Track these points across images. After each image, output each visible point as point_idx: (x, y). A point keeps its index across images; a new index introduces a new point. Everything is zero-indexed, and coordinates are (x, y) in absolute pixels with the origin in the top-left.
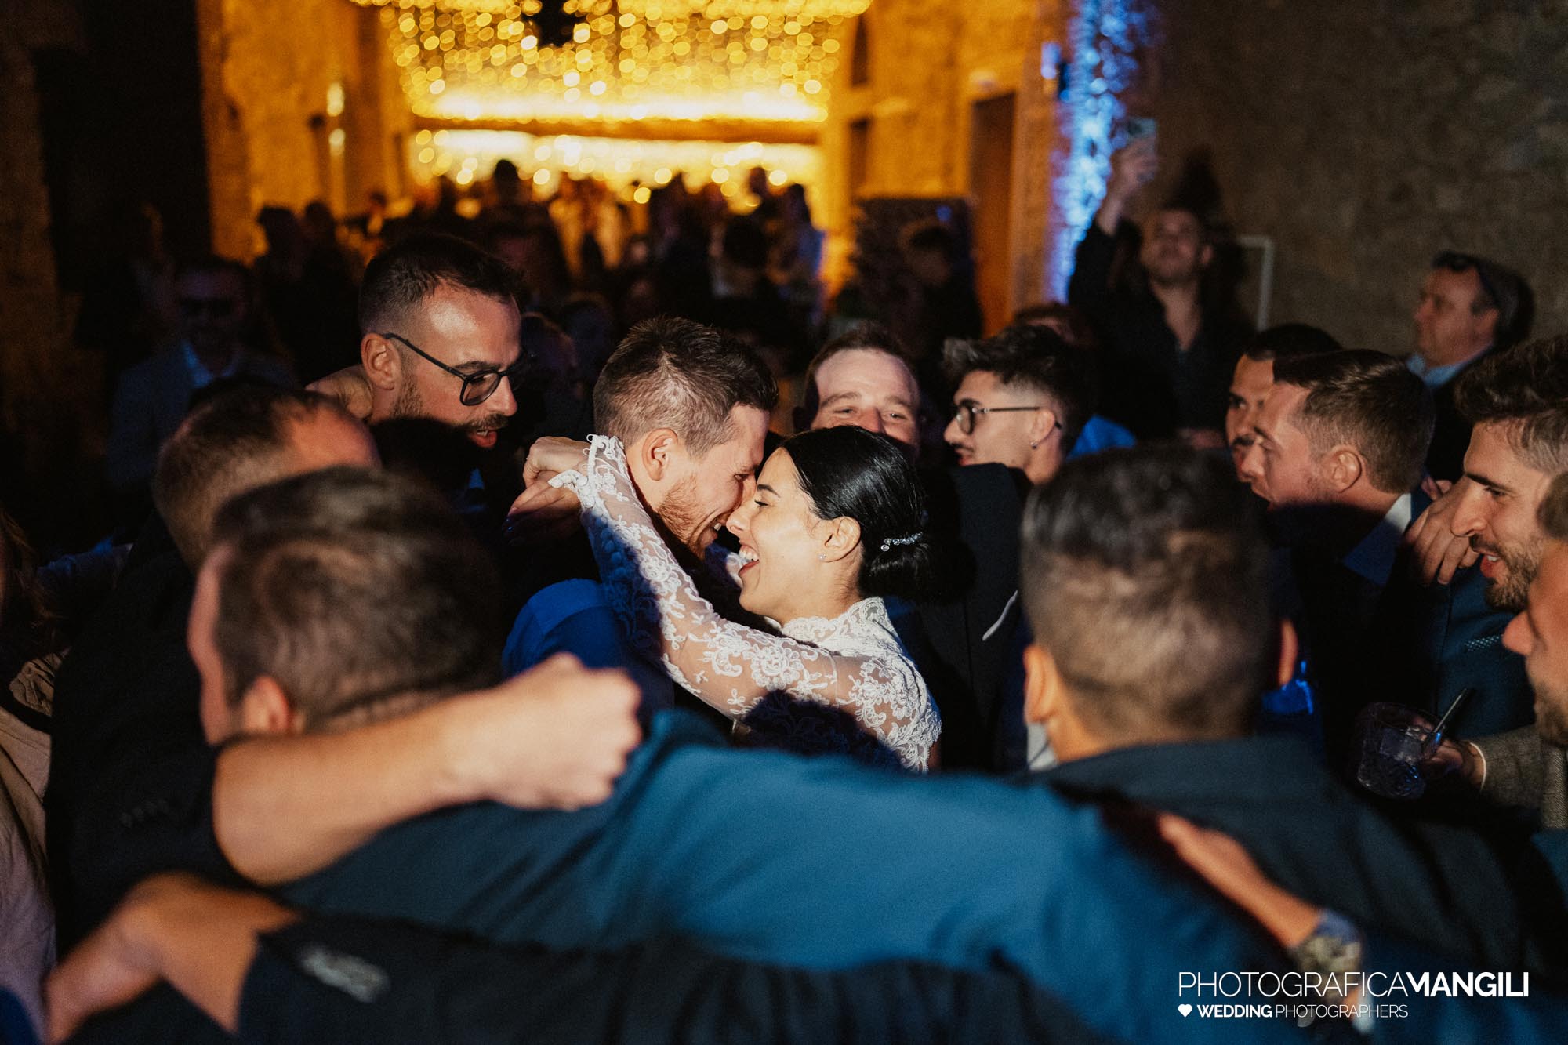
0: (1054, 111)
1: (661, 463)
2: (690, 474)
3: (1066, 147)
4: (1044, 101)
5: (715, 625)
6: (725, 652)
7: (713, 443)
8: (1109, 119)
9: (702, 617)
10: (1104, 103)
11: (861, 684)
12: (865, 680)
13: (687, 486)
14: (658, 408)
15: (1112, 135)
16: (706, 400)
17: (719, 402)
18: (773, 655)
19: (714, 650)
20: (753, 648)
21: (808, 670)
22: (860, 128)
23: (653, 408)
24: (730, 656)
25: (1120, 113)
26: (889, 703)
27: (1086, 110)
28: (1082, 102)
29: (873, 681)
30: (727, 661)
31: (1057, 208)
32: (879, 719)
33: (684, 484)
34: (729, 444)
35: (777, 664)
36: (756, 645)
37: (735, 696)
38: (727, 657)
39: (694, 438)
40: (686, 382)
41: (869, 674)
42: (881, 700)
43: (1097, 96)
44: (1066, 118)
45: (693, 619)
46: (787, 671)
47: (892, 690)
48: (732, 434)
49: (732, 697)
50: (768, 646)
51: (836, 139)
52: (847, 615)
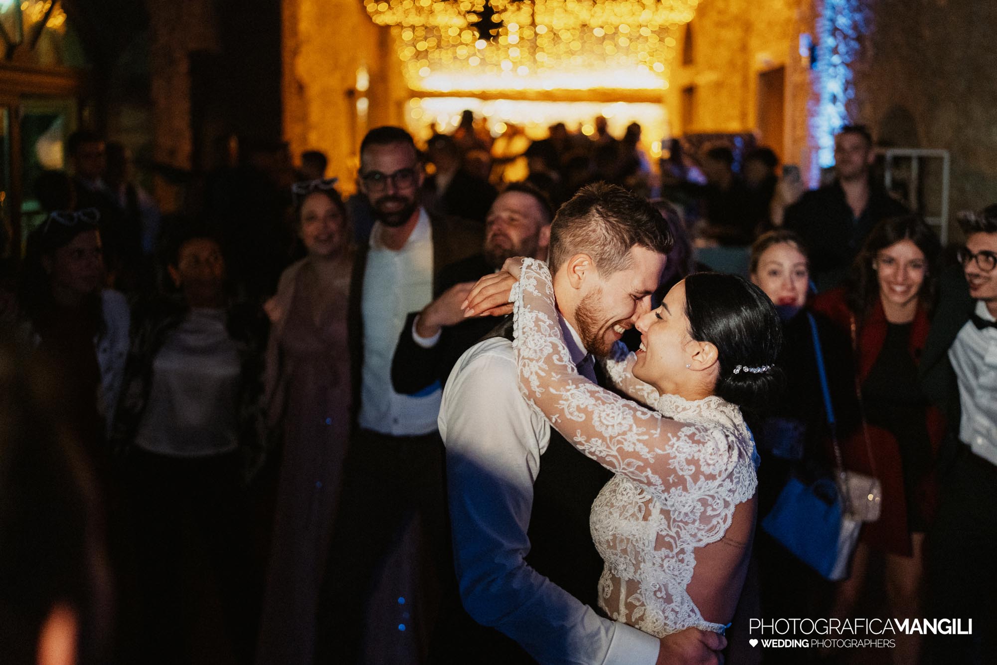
0: (808, 77)
1: (580, 278)
2: (598, 288)
3: (817, 98)
4: (803, 71)
5: (571, 384)
6: (575, 403)
7: (616, 269)
8: (844, 81)
9: (559, 376)
10: (839, 70)
11: (677, 441)
12: (681, 439)
13: (595, 295)
14: (583, 240)
15: (846, 90)
16: (615, 239)
17: (623, 241)
18: (612, 411)
19: (567, 400)
20: (597, 403)
21: (636, 425)
22: (689, 92)
23: (579, 239)
24: (578, 406)
25: (851, 76)
26: (698, 460)
27: (829, 75)
28: (827, 70)
29: (688, 441)
30: (575, 409)
31: (813, 137)
32: (689, 470)
33: (593, 294)
34: (627, 271)
35: (613, 417)
36: (600, 401)
37: (579, 435)
38: (575, 407)
39: (603, 264)
40: (604, 225)
41: (685, 435)
42: (692, 456)
43: (835, 66)
44: (817, 80)
45: (552, 376)
46: (620, 423)
47: (703, 451)
48: (630, 265)
49: (577, 436)
50: (610, 404)
51: (674, 100)
52: (702, 402)
